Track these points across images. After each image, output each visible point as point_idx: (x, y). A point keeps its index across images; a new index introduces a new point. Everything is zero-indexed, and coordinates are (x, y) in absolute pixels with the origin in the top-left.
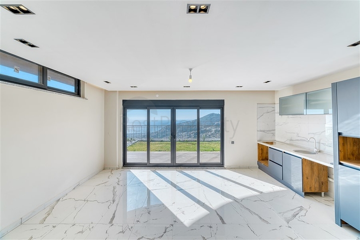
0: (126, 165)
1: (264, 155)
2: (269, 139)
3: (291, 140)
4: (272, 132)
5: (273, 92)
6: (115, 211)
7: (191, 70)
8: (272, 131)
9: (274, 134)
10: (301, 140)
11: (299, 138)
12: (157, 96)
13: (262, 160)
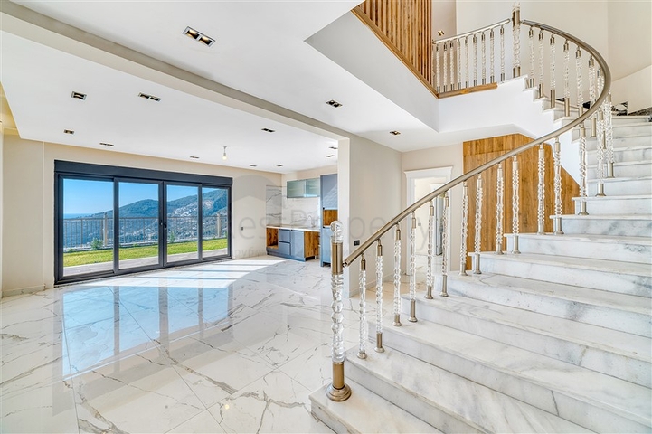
0: (60, 280)
1: (273, 240)
5: (280, 175)
7: (225, 147)
8: (279, 216)
9: (280, 218)
13: (271, 245)
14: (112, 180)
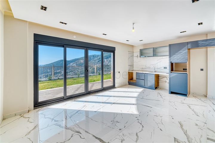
0: (37, 104)
2: (132, 69)
3: (142, 69)
4: (133, 66)
6: (94, 136)
7: (134, 24)
10: (147, 68)
11: (146, 67)
12: (75, 37)
13: (130, 80)
14: (63, 46)
